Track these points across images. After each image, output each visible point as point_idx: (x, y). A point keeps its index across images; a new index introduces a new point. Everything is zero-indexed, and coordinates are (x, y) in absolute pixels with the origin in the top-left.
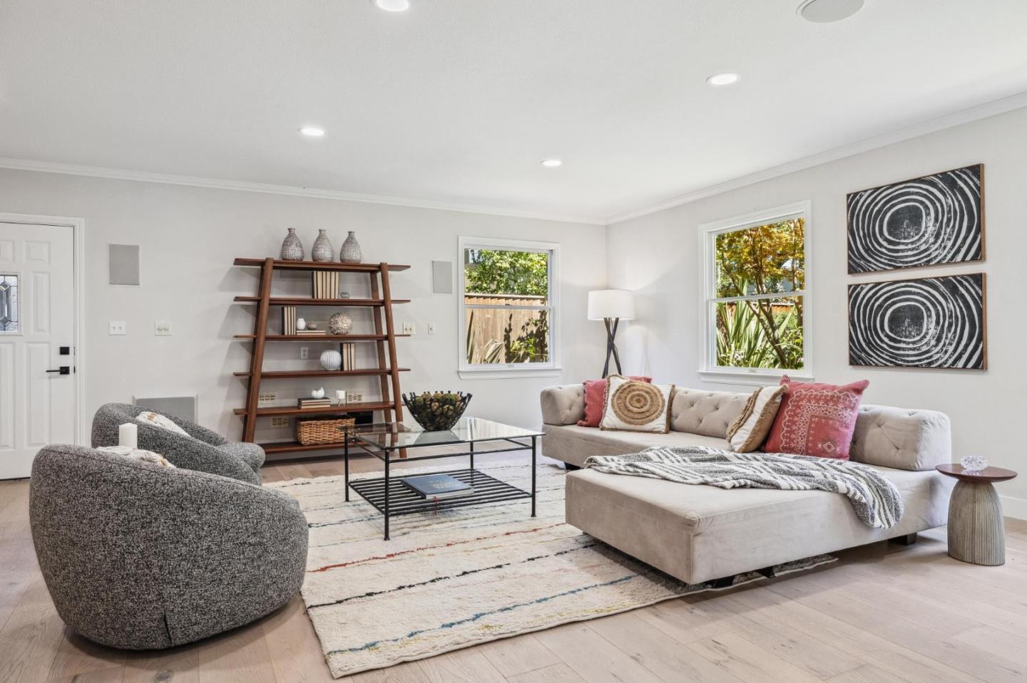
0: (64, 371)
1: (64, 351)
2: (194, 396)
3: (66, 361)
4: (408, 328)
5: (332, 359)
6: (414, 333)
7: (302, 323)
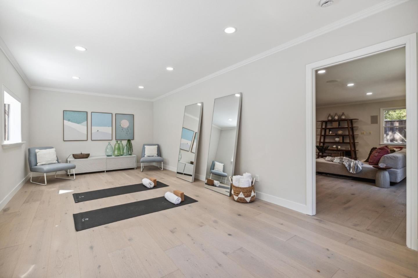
4: (363, 133)
5: (337, 139)
6: (365, 134)
7: (331, 132)
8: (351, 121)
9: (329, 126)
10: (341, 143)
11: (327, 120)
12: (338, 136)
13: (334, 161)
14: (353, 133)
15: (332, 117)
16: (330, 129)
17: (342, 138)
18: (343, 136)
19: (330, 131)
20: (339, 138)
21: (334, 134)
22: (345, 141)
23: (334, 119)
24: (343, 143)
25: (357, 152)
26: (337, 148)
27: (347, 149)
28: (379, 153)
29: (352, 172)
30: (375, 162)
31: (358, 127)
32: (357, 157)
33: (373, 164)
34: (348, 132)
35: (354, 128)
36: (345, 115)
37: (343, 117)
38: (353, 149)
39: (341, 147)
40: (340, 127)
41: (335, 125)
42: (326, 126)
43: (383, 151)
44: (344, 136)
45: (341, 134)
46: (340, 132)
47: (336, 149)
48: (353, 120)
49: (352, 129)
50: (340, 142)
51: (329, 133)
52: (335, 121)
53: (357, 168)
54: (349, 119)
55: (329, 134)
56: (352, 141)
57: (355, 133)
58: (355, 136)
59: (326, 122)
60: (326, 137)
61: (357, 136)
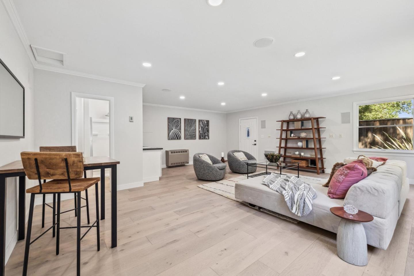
0: (255, 144)
1: (255, 141)
2: (274, 151)
3: (255, 143)
4: (331, 136)
5: (300, 144)
6: (334, 137)
7: (292, 135)
8: (317, 119)
9: (291, 128)
10: (304, 149)
11: (288, 119)
12: (300, 139)
13: (271, 186)
14: (319, 135)
15: (294, 115)
16: (292, 131)
17: (305, 142)
18: (307, 140)
19: (291, 133)
20: (302, 142)
21: (296, 137)
22: (310, 146)
23: (297, 118)
24: (307, 148)
25: (324, 160)
26: (300, 155)
27: (312, 157)
28: (346, 175)
29: (296, 214)
30: (338, 193)
31: (325, 128)
32: (325, 167)
33: (334, 196)
34: (312, 134)
35: (320, 129)
36: (309, 113)
37: (307, 116)
38: (319, 156)
39: (304, 154)
40: (303, 128)
41: (298, 125)
42: (288, 126)
43: (353, 172)
44: (309, 140)
45: (305, 137)
46: (303, 135)
47: (298, 156)
48: (319, 119)
49: (318, 130)
50: (303, 147)
51: (291, 136)
52: (298, 120)
53: (304, 207)
54: (314, 117)
55: (291, 138)
56: (318, 146)
57: (322, 136)
58: (321, 139)
59: (288, 122)
60: (288, 141)
61: (323, 139)
